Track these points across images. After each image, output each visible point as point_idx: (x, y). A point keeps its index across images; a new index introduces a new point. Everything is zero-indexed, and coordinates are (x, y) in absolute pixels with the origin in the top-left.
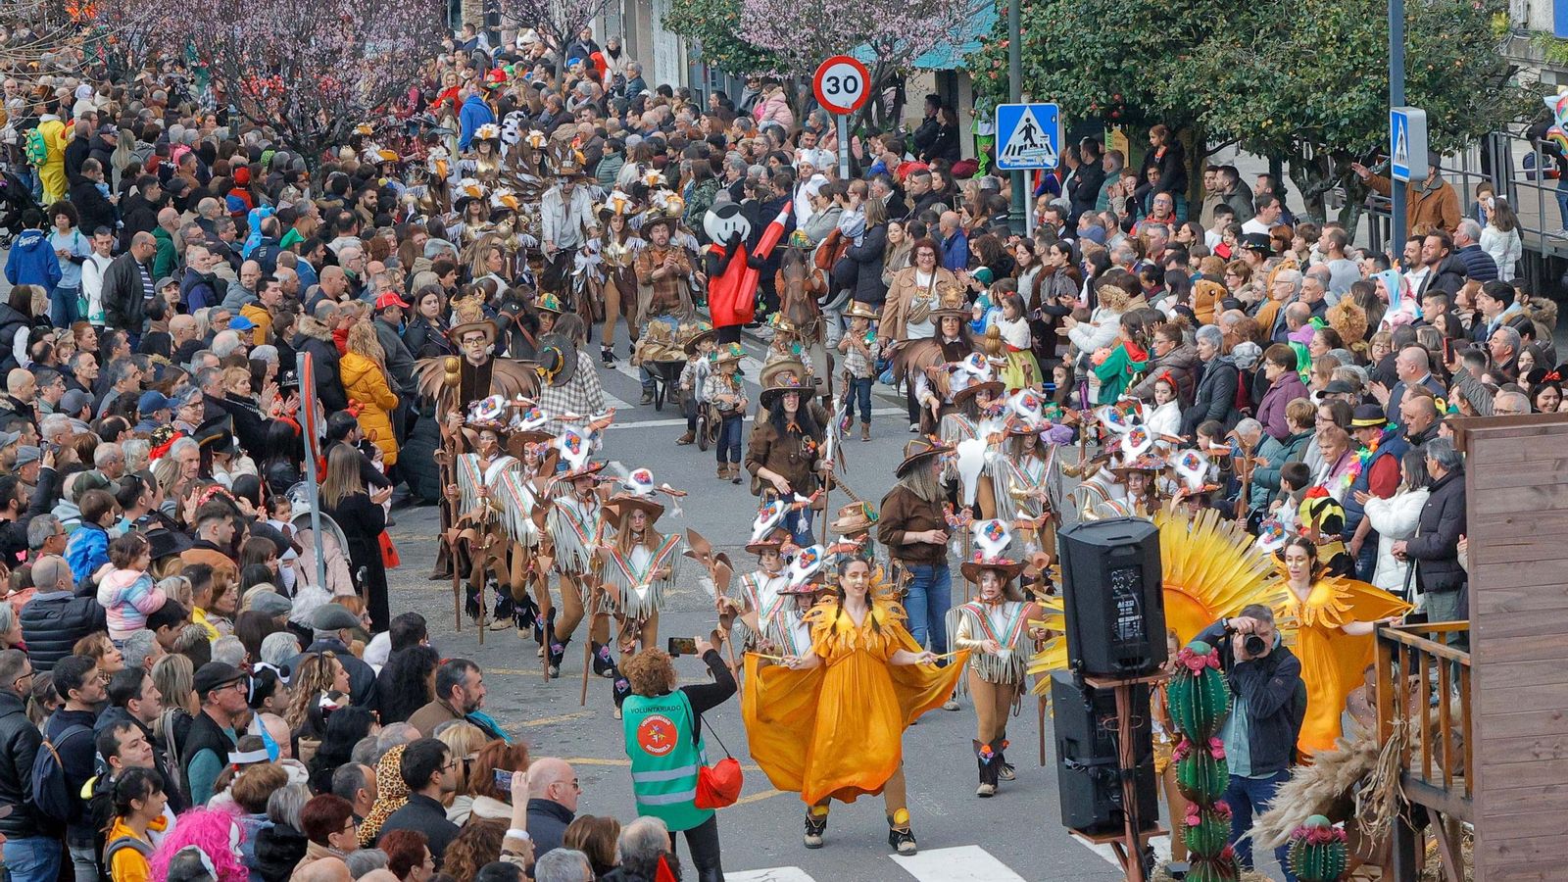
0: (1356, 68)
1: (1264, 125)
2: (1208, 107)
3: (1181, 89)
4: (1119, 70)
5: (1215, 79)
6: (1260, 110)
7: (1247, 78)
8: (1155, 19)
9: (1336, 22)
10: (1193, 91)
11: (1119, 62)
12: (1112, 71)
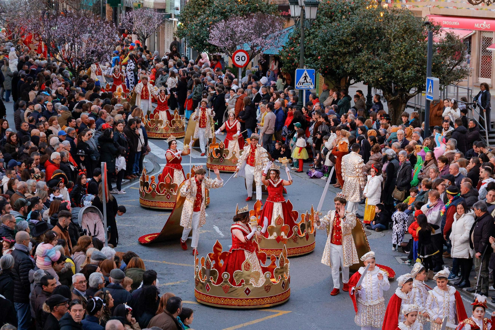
0: (410, 63)
1: (380, 79)
2: (362, 73)
3: (353, 66)
4: (332, 59)
5: (363, 63)
6: (378, 75)
7: (374, 64)
8: (345, 44)
9: (404, 48)
10: (357, 67)
11: (332, 56)
12: (330, 59)
